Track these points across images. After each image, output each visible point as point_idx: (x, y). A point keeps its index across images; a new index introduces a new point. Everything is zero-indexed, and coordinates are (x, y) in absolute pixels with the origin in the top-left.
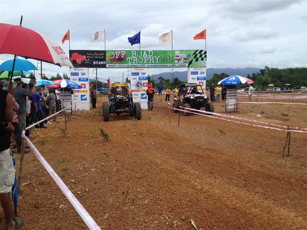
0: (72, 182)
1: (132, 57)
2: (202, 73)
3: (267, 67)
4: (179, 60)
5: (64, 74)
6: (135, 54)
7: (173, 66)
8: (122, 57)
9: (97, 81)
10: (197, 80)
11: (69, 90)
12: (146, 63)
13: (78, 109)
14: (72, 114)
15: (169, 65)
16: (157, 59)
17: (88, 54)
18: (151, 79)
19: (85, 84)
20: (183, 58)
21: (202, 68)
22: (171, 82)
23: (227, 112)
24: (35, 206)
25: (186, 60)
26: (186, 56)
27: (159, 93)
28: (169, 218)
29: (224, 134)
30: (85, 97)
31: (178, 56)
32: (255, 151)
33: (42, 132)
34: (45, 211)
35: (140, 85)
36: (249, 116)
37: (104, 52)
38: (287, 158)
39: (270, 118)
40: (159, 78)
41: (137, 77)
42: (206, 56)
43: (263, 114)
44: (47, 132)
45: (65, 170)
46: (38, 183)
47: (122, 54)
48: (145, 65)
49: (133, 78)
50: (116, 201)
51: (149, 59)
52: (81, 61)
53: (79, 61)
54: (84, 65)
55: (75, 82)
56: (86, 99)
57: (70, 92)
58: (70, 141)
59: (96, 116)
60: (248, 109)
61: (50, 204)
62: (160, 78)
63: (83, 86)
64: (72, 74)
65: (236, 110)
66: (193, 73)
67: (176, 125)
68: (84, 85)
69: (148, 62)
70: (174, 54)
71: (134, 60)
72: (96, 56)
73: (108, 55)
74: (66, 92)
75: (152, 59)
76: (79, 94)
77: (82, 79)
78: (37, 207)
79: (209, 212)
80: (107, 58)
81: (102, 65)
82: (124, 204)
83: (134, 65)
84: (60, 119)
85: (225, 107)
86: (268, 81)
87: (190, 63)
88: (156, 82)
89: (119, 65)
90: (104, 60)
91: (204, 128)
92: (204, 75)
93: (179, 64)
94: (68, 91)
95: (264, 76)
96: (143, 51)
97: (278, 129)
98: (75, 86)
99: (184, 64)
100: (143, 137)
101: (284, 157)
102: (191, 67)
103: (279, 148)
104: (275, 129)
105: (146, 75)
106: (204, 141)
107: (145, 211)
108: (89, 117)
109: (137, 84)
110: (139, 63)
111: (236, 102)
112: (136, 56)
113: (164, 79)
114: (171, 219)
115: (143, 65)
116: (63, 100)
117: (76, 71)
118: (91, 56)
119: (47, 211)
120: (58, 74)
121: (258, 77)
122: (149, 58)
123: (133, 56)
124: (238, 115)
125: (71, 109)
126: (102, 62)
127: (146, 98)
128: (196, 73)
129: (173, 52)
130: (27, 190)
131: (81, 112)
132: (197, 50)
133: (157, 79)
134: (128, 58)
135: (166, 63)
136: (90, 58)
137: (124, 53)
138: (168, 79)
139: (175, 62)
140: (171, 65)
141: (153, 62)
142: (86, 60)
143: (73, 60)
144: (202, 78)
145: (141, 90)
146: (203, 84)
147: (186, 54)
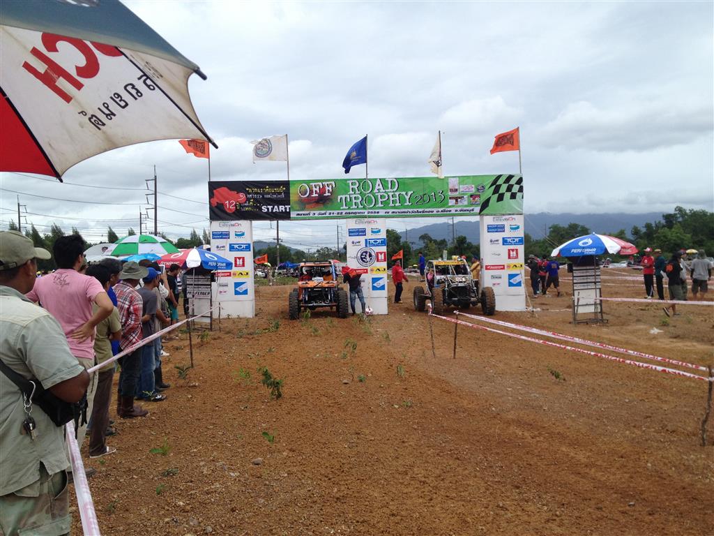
0: (180, 507)
1: (350, 195)
2: (515, 227)
3: (680, 209)
4: (459, 200)
6: (355, 187)
7: (445, 214)
8: (327, 194)
10: (503, 244)
11: (206, 273)
12: (381, 208)
13: (229, 315)
14: (212, 327)
15: (435, 210)
16: (407, 198)
17: (250, 191)
18: (402, 240)
19: (243, 258)
20: (466, 194)
21: (513, 216)
22: (449, 245)
23: (578, 321)
25: (474, 199)
26: (473, 190)
29: (562, 382)
30: (243, 288)
31: (456, 190)
35: (368, 259)
36: (630, 332)
37: (286, 184)
39: (682, 338)
40: (422, 236)
41: (362, 239)
42: (521, 190)
43: (665, 328)
45: (168, 474)
47: (327, 188)
48: (378, 212)
49: (353, 243)
51: (387, 198)
52: (236, 205)
53: (230, 206)
54: (240, 214)
55: (221, 254)
56: (246, 290)
57: (207, 277)
58: (196, 396)
60: (630, 315)
62: (424, 237)
63: (240, 262)
65: (600, 318)
66: (492, 229)
67: (449, 357)
68: (241, 260)
69: (385, 204)
70: (446, 185)
71: (354, 201)
72: (268, 193)
73: (294, 191)
74: (200, 277)
75: (394, 199)
76: (231, 281)
77: (236, 246)
80: (293, 198)
81: (282, 214)
83: (354, 211)
85: (572, 310)
86: (683, 242)
87: (485, 205)
88: (415, 247)
89: (318, 212)
90: (286, 201)
92: (520, 233)
93: (459, 209)
94: (204, 276)
95: (673, 230)
96: (373, 181)
97: (685, 373)
98: (219, 264)
99: (471, 208)
101: (703, 445)
102: (487, 215)
103: (696, 419)
104: (679, 374)
105: (383, 235)
106: (510, 398)
108: (250, 334)
109: (362, 255)
110: (364, 208)
111: (598, 297)
112: (357, 192)
113: (433, 238)
115: (375, 212)
116: (193, 296)
117: (225, 229)
118: (257, 193)
120: (194, 232)
121: (659, 231)
122: (388, 196)
123: (351, 192)
124: (605, 330)
125: (211, 317)
126: (280, 207)
127: (382, 288)
128: (500, 229)
129: (444, 180)
131: (234, 323)
132: (500, 176)
133: (417, 240)
134: (339, 197)
135: (427, 205)
136: (254, 199)
137: (331, 186)
138: (442, 239)
139: (450, 204)
140: (440, 210)
141: (398, 204)
142: (246, 202)
143: (216, 205)
144: (514, 240)
145: (372, 270)
146: (517, 254)
147: (473, 186)
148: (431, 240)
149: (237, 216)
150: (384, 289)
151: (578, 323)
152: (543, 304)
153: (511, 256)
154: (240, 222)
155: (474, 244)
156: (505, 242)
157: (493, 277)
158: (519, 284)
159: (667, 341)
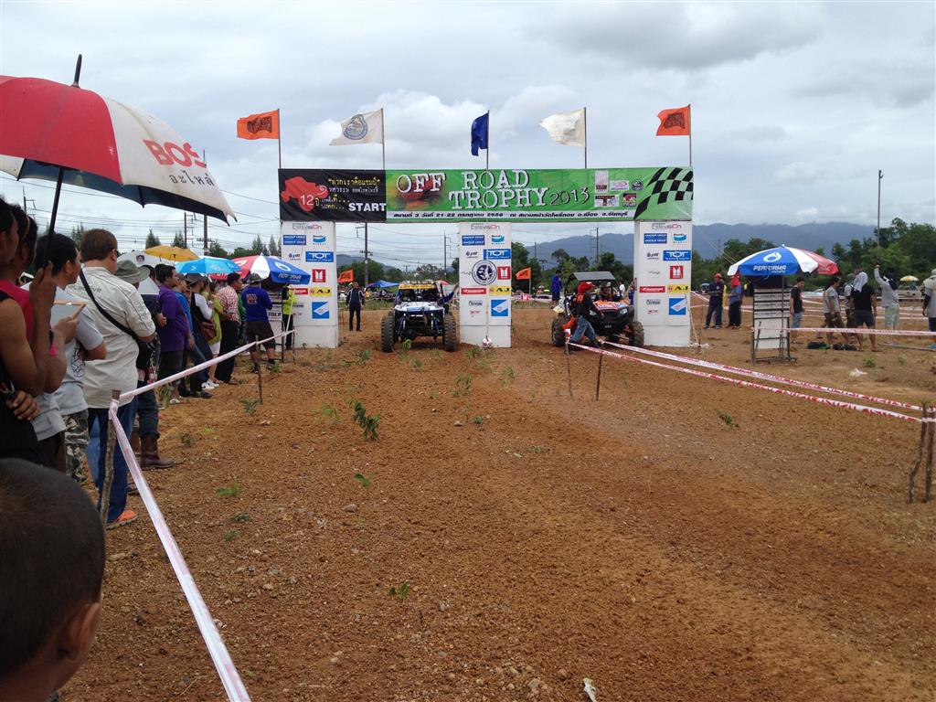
0: (255, 555)
1: (464, 191)
2: (680, 237)
3: (899, 223)
4: (608, 200)
6: (472, 180)
7: (589, 218)
8: (435, 189)
9: (366, 262)
10: (664, 260)
11: (276, 287)
12: (506, 209)
13: (304, 344)
14: (285, 358)
15: (576, 213)
16: (540, 196)
17: (334, 183)
18: (530, 257)
19: (324, 271)
20: (618, 193)
21: (678, 223)
22: (593, 264)
23: (758, 360)
24: (139, 618)
25: (627, 199)
26: (628, 188)
28: (520, 671)
29: (735, 428)
30: (323, 309)
31: (605, 187)
32: (824, 481)
34: (164, 634)
35: (487, 275)
36: (824, 374)
37: (381, 175)
38: (923, 505)
39: (891, 382)
40: (556, 252)
41: (479, 249)
42: (690, 188)
43: (870, 369)
44: (207, 409)
45: (239, 520)
46: (156, 555)
47: (435, 181)
48: (501, 215)
49: (468, 254)
50: (372, 615)
51: (513, 196)
52: (314, 201)
53: (307, 201)
54: (320, 214)
55: (295, 264)
56: (328, 313)
57: (277, 293)
58: (268, 435)
59: (353, 365)
61: (180, 617)
62: (559, 254)
63: (319, 276)
64: (288, 240)
65: (786, 356)
66: (650, 239)
67: (590, 398)
68: (321, 273)
69: (511, 204)
70: (591, 180)
71: (470, 199)
72: (357, 187)
73: (391, 183)
75: (523, 197)
76: (308, 300)
77: (315, 255)
78: (145, 622)
79: (646, 660)
80: (390, 193)
81: (375, 214)
82: (393, 625)
83: (470, 212)
85: (750, 346)
86: (901, 267)
87: (642, 207)
88: (546, 267)
89: (423, 212)
90: (380, 197)
91: (674, 409)
92: (687, 246)
93: (607, 212)
95: (889, 249)
96: (496, 173)
98: (294, 276)
99: (624, 212)
100: (483, 430)
101: (911, 501)
102: (644, 221)
103: (903, 473)
104: (884, 414)
105: (507, 245)
106: (667, 446)
107: (451, 646)
108: (333, 367)
109: (479, 270)
110: (483, 208)
111: (785, 329)
112: (474, 187)
113: (570, 256)
114: (525, 673)
115: (497, 215)
117: (300, 232)
118: (343, 186)
119: (171, 634)
121: (870, 251)
122: (515, 193)
123: (466, 187)
124: (792, 370)
126: (373, 204)
127: (505, 314)
128: (661, 239)
129: (588, 173)
130: (122, 575)
131: (312, 354)
132: (663, 169)
133: (549, 258)
134: (450, 194)
135: (567, 206)
136: (339, 194)
137: (439, 179)
138: (582, 257)
139: (596, 206)
140: (583, 213)
141: (527, 204)
142: (327, 198)
143: (288, 199)
144: (678, 254)
145: (491, 290)
146: (682, 272)
147: (628, 182)
148: (567, 258)
149: (317, 215)
150: (507, 315)
151: (758, 362)
152: (713, 339)
153: (674, 274)
154: (319, 223)
155: (625, 263)
156: (667, 256)
157: (649, 302)
158: (683, 312)
159: (871, 385)
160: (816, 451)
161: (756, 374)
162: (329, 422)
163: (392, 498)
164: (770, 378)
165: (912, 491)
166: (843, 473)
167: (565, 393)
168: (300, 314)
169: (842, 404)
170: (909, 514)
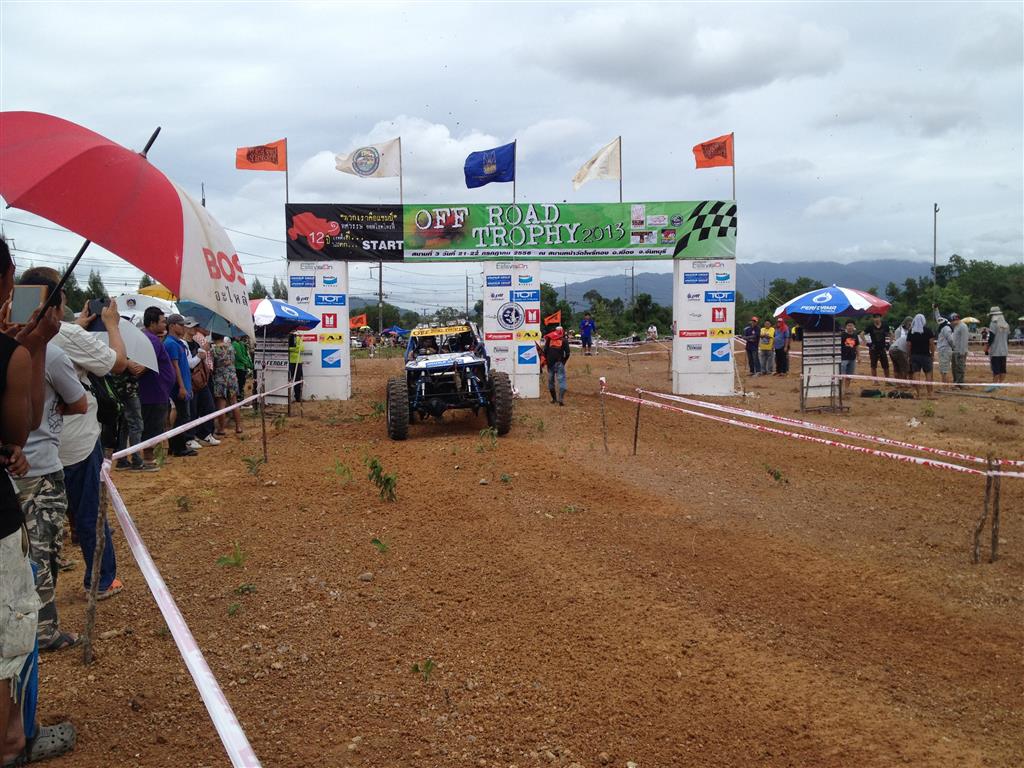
0: (262, 631)
1: (489, 227)
2: (723, 276)
3: (957, 260)
4: (645, 237)
5: (275, 282)
6: (498, 216)
7: (625, 256)
8: (457, 225)
9: (381, 305)
10: (706, 301)
11: (281, 333)
12: (534, 247)
13: (313, 396)
14: (292, 411)
15: (610, 251)
16: (572, 232)
17: (346, 218)
18: (559, 299)
19: (335, 316)
20: (656, 229)
21: (720, 261)
22: (628, 307)
23: (807, 410)
24: (134, 703)
25: (666, 236)
26: (666, 223)
27: (584, 346)
28: (558, 755)
29: (784, 484)
30: (334, 357)
31: (642, 223)
32: (882, 540)
33: (188, 470)
34: (162, 720)
35: (514, 319)
36: (880, 424)
37: (398, 210)
38: (989, 565)
39: (952, 433)
40: (587, 293)
41: (505, 291)
42: (734, 223)
43: (929, 419)
44: (205, 469)
45: (243, 592)
46: (151, 632)
47: (457, 217)
48: (529, 253)
49: (493, 296)
50: (392, 696)
51: (542, 232)
52: (325, 239)
53: (316, 239)
54: (331, 252)
55: (303, 307)
56: (339, 361)
57: (284, 340)
58: (273, 497)
59: (367, 419)
61: (180, 701)
62: (591, 295)
63: (329, 321)
64: (297, 282)
65: (838, 405)
66: (689, 279)
67: (627, 453)
68: (332, 318)
69: (540, 241)
70: (627, 215)
71: (495, 236)
72: (372, 223)
73: (409, 219)
74: (273, 340)
75: (553, 233)
76: (316, 348)
77: (325, 298)
78: (141, 707)
79: (694, 740)
80: (408, 230)
81: (392, 253)
82: (416, 706)
83: (495, 250)
84: (251, 427)
85: (798, 394)
86: (960, 308)
87: (682, 244)
88: (577, 310)
89: (444, 251)
90: (397, 234)
91: (718, 464)
92: (731, 286)
93: (644, 250)
94: (279, 338)
95: (946, 289)
96: (523, 207)
97: (955, 467)
99: (662, 249)
100: (512, 489)
101: (976, 562)
102: (684, 259)
103: (966, 531)
104: (947, 467)
105: (535, 286)
106: (711, 504)
107: (481, 729)
108: (345, 421)
109: (505, 313)
110: (510, 246)
112: (500, 223)
113: (603, 297)
114: (563, 758)
115: (525, 253)
116: (264, 367)
117: (308, 273)
118: (355, 222)
119: (170, 721)
120: (257, 281)
121: (926, 290)
122: (544, 229)
123: (491, 223)
124: (844, 420)
126: (389, 242)
127: (533, 361)
128: (702, 278)
129: (624, 208)
130: (114, 654)
131: (321, 406)
132: (704, 204)
133: (580, 299)
134: (474, 231)
135: (600, 244)
136: (352, 231)
137: (462, 214)
138: (616, 298)
139: (632, 243)
140: (618, 250)
141: (557, 242)
142: (339, 235)
143: (296, 237)
144: (721, 295)
145: (519, 335)
146: (725, 315)
147: (666, 217)
148: (600, 299)
149: (327, 254)
150: (535, 362)
151: (807, 411)
152: (758, 387)
153: (717, 317)
154: (330, 263)
155: (663, 305)
156: (708, 297)
157: (690, 347)
158: (726, 358)
159: (931, 436)
160: (872, 508)
161: (807, 425)
162: (341, 482)
163: (412, 565)
164: (823, 429)
165: (978, 551)
166: (902, 532)
167: (600, 448)
168: (308, 363)
169: (900, 457)
170: (974, 576)
